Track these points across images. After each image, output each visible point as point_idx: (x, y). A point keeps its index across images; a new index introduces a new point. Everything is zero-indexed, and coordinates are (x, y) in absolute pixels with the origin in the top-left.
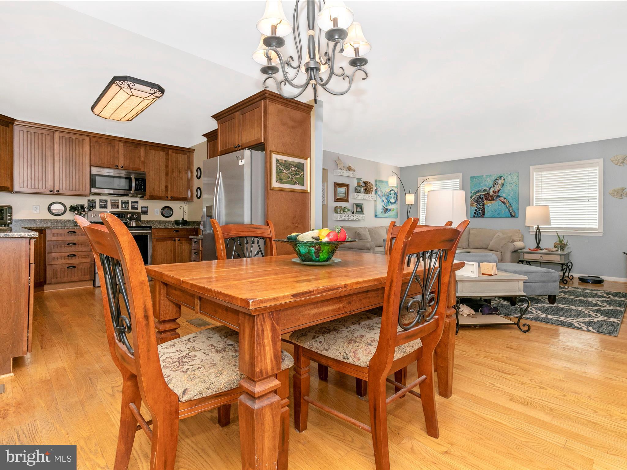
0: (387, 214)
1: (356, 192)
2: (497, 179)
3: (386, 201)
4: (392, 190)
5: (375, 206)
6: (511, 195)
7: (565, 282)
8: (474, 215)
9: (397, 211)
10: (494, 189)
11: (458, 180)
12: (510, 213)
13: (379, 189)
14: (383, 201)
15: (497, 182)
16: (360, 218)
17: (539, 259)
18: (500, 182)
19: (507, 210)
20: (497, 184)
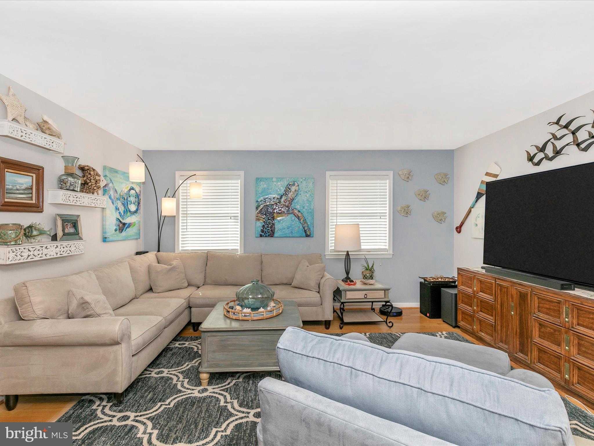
0: (124, 233)
1: (61, 188)
2: (290, 185)
3: (123, 208)
4: (132, 189)
5: (103, 220)
6: (306, 208)
7: (390, 325)
8: (261, 233)
9: (139, 226)
10: (286, 198)
11: (239, 181)
12: (305, 230)
13: (111, 185)
14: (117, 209)
15: (290, 189)
16: (73, 248)
17: (364, 298)
18: (293, 189)
19: (301, 227)
20: (289, 191)
